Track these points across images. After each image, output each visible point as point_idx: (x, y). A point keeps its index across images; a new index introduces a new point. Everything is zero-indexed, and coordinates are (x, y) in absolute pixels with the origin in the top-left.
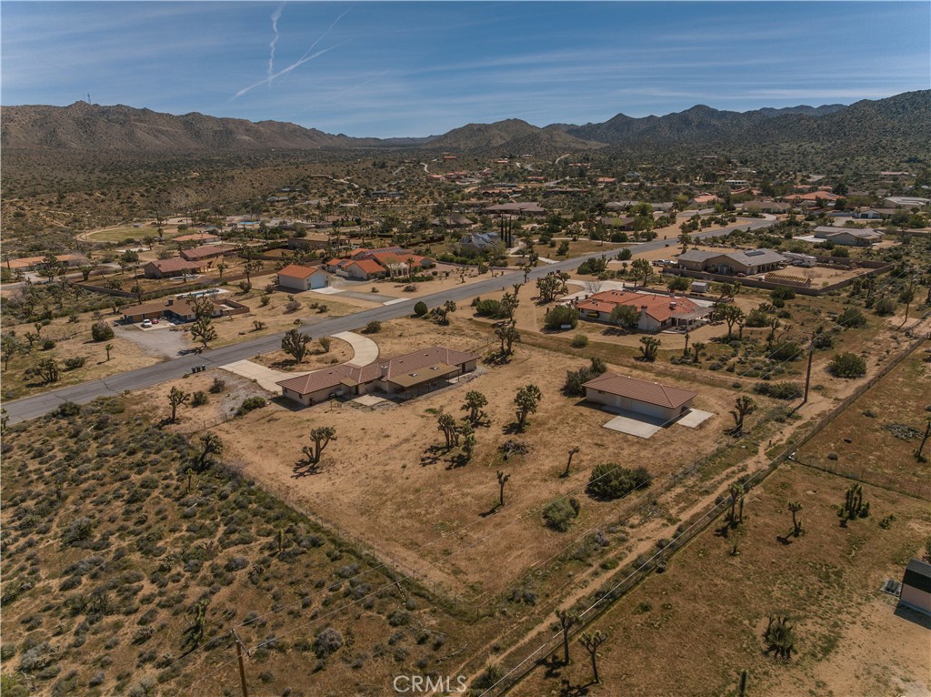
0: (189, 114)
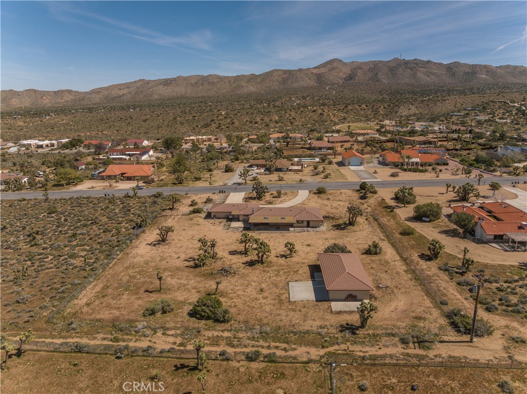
0: (453, 63)
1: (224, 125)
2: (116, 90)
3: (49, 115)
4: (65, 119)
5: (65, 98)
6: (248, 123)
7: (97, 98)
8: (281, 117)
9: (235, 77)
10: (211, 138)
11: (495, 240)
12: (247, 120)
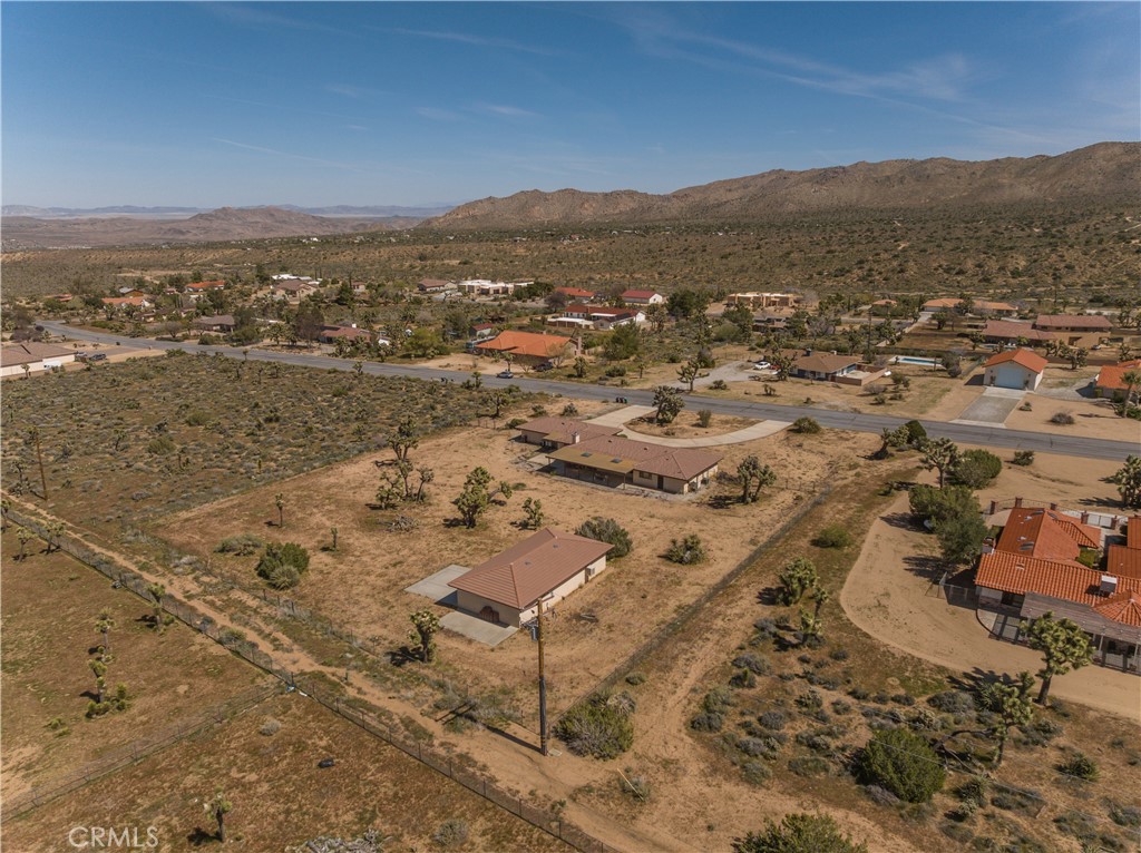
1: (880, 273)
2: (722, 191)
3: (570, 238)
4: (594, 247)
5: (622, 207)
6: (940, 271)
7: (674, 209)
8: (1035, 261)
9: (989, 163)
10: (788, 299)
11: (1005, 606)
12: (940, 266)
